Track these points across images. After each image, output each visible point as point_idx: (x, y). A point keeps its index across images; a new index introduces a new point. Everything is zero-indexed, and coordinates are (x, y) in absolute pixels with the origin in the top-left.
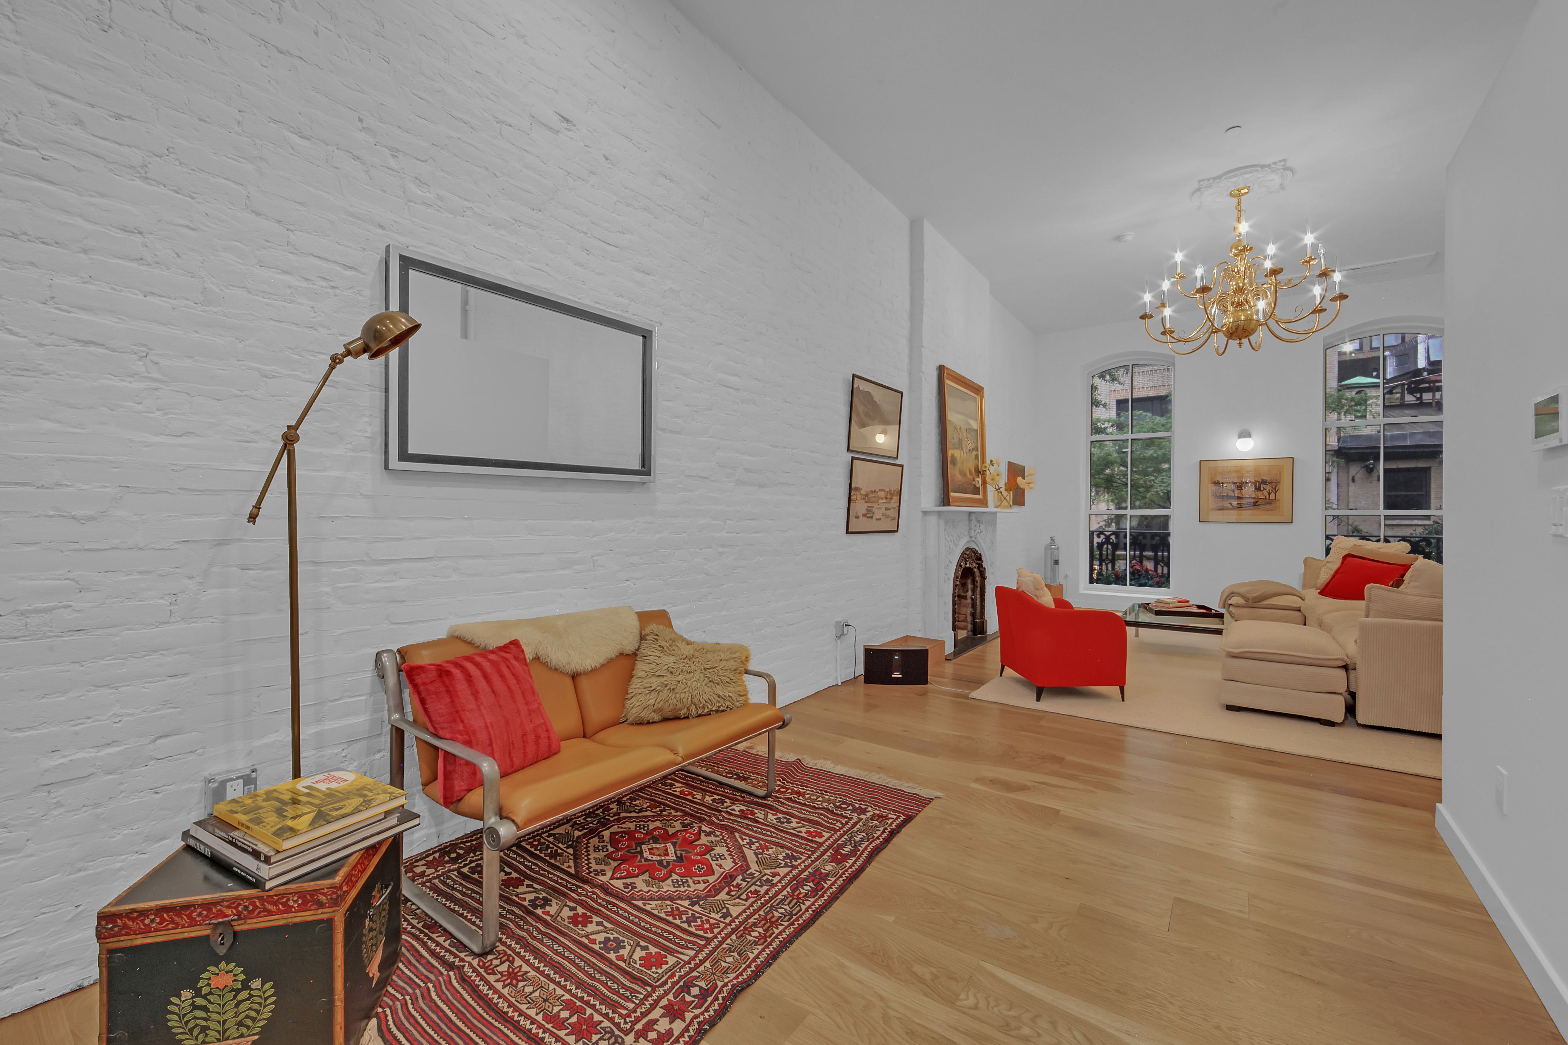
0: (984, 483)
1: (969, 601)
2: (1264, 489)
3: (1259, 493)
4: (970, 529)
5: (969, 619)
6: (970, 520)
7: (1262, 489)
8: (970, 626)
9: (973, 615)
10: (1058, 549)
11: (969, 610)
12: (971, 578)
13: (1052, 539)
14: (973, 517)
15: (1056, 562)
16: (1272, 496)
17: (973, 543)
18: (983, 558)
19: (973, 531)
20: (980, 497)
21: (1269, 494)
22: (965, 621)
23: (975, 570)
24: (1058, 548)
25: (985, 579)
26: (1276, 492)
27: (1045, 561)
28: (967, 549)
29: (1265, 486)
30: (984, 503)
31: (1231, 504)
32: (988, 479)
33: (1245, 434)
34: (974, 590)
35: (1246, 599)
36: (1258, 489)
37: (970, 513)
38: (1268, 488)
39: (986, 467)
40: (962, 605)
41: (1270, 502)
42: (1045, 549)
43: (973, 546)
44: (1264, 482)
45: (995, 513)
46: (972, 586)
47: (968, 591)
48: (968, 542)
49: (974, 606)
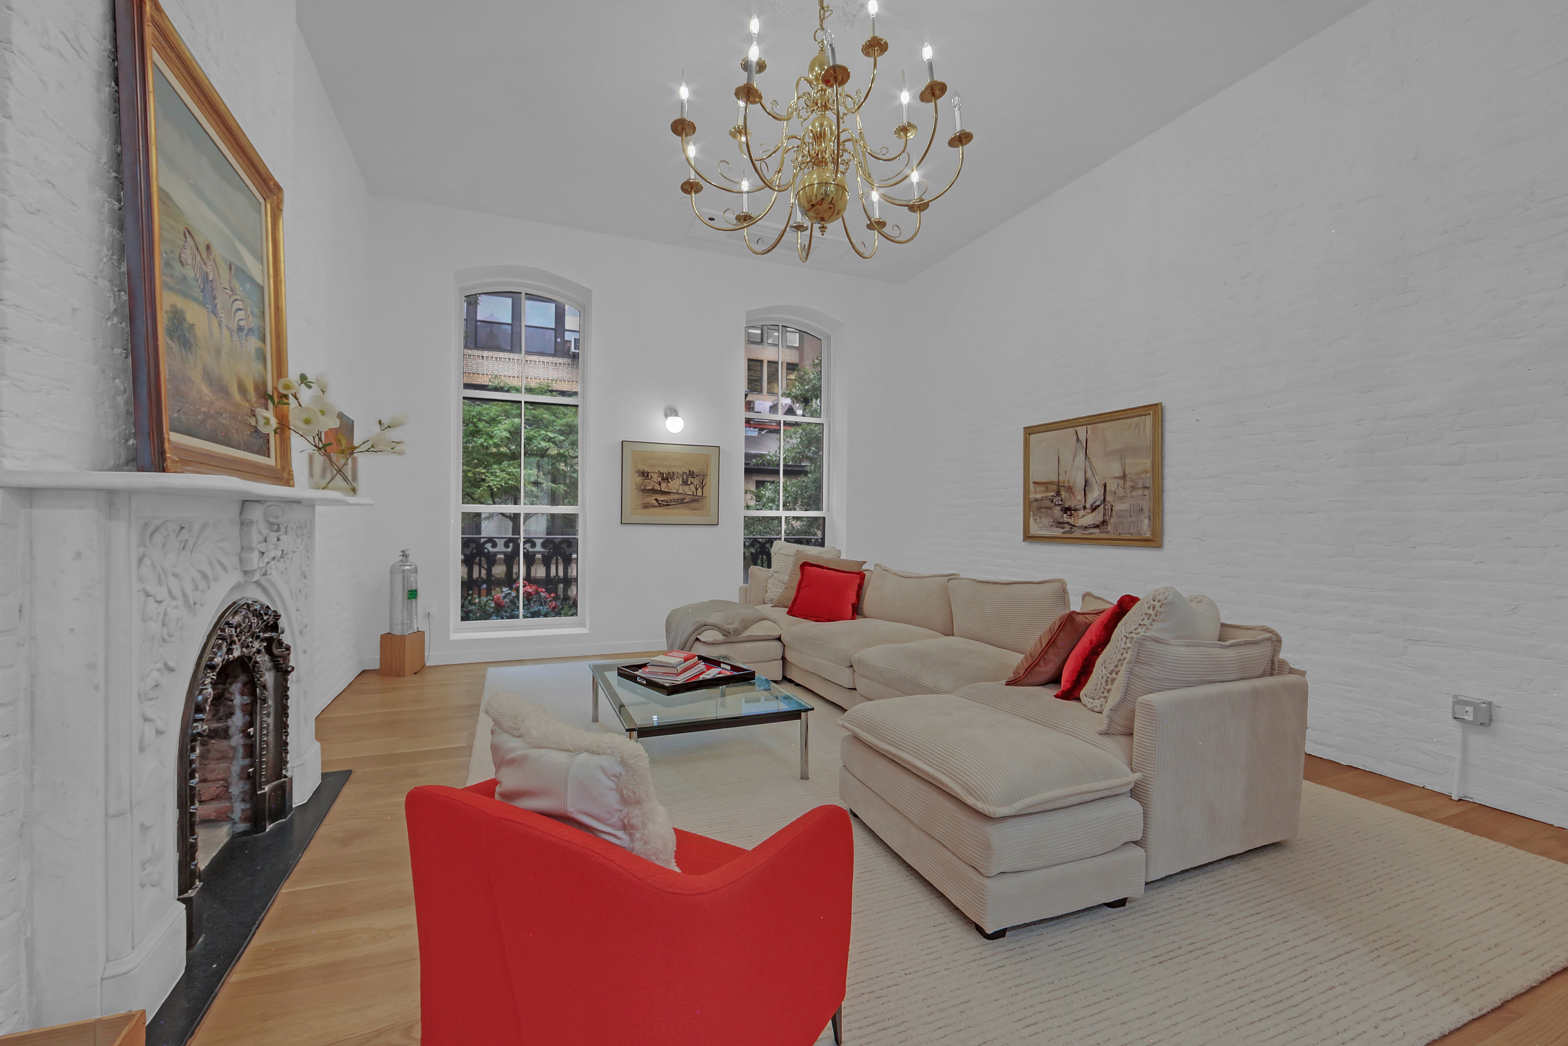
0: (283, 427)
1: (237, 740)
2: (692, 483)
3: (686, 488)
4: (245, 548)
5: (237, 788)
6: (244, 524)
7: (689, 483)
8: (239, 808)
9: (252, 780)
10: (416, 571)
11: (239, 763)
12: (243, 678)
13: (404, 555)
14: (256, 513)
15: (413, 594)
16: (699, 493)
17: (253, 587)
18: (282, 623)
19: (256, 555)
20: (271, 461)
21: (697, 489)
22: (224, 794)
23: (259, 658)
24: (416, 568)
25: (288, 673)
26: (703, 487)
27: (392, 592)
28: (234, 608)
29: (692, 479)
30: (283, 476)
31: (656, 500)
32: (295, 420)
33: (671, 412)
34: (251, 711)
35: (726, 633)
36: (685, 483)
37: (246, 503)
38: (696, 481)
39: (287, 387)
40: (213, 754)
41: (695, 499)
42: (392, 572)
43: (254, 594)
44: (691, 474)
45: (310, 505)
46: (247, 699)
47: (231, 714)
48: (237, 587)
49: (250, 751)
